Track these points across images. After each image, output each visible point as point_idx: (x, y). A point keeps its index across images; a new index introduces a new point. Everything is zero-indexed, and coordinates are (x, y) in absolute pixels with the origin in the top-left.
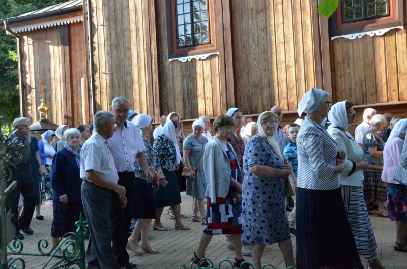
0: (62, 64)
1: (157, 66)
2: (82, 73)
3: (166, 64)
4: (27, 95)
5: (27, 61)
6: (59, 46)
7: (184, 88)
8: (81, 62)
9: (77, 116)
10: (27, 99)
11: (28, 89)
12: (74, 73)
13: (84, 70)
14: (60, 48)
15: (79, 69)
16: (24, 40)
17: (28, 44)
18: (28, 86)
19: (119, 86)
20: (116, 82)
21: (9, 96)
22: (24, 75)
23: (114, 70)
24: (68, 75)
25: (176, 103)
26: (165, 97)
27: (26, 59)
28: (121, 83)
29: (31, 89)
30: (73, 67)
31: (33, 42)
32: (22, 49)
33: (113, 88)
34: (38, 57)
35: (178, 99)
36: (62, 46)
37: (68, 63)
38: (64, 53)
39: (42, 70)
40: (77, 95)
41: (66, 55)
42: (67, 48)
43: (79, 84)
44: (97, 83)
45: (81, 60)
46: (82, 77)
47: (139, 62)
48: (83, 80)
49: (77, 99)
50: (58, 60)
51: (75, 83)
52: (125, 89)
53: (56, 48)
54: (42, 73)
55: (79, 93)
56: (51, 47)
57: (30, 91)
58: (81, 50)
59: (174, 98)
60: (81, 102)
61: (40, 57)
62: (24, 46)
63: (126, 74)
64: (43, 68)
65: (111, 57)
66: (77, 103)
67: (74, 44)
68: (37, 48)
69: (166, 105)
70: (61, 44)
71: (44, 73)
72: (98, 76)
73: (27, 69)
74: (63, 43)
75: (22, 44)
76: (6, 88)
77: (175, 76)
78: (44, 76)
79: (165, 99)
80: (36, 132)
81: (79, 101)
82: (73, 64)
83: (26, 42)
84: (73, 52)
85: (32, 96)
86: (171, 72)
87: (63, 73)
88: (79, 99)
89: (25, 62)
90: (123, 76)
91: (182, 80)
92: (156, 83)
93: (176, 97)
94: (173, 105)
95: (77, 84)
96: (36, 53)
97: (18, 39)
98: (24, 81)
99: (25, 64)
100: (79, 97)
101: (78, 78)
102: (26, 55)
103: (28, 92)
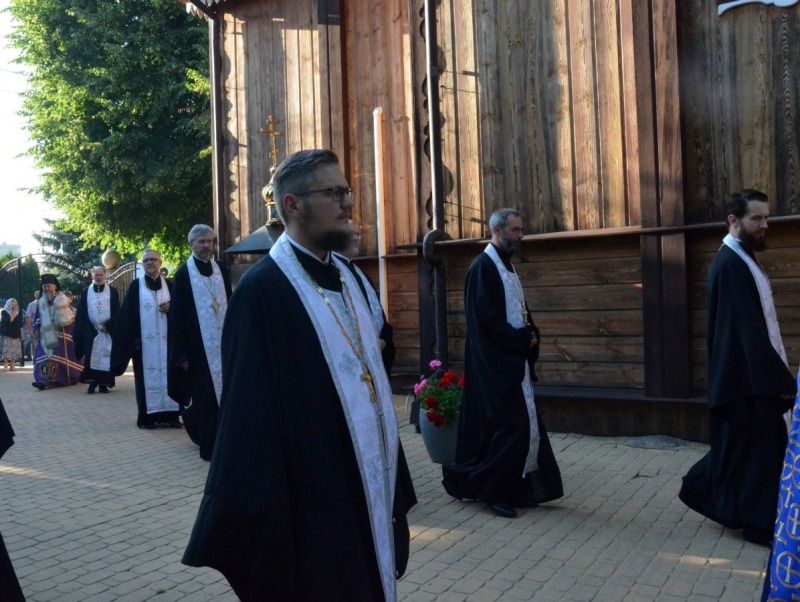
0: (321, 73)
1: (673, 29)
2: (374, 94)
3: (706, 23)
4: (228, 163)
5: (232, 75)
6: (312, 30)
7: (779, 104)
8: (374, 65)
9: (361, 215)
10: (230, 173)
11: (232, 147)
12: (352, 97)
13: (380, 87)
14: (316, 33)
15: (368, 85)
16: (225, 24)
17: (235, 33)
18: (231, 141)
19: (522, 110)
20: (511, 96)
21: (181, 178)
22: (223, 113)
23: (505, 62)
24: (337, 102)
25: (746, 158)
26: (700, 140)
27: (229, 72)
28: (529, 101)
29: (237, 145)
30: (350, 79)
31: (246, 27)
32: (221, 47)
33: (500, 118)
34: (258, 64)
35: (751, 143)
36: (322, 27)
37: (337, 70)
38: (327, 45)
39: (268, 97)
40: (361, 156)
41: (333, 47)
42: (337, 29)
43: (366, 127)
44: (447, 105)
45: (373, 58)
46: (374, 105)
47: (595, 28)
48: (377, 113)
49: (362, 166)
50: (309, 65)
51: (354, 125)
52: (544, 119)
53: (305, 34)
54: (268, 104)
55: (366, 149)
56: (292, 35)
57: (237, 153)
58: (375, 31)
59: (737, 139)
60: (374, 176)
61: (263, 62)
62: (225, 39)
63: (546, 70)
64: (271, 90)
65: (496, 22)
66: (362, 179)
67: (355, 19)
68: (257, 40)
69: (702, 167)
70: (320, 23)
71: (273, 103)
72: (450, 84)
73: (231, 97)
74: (324, 20)
75: (221, 35)
76: (176, 161)
77: (743, 59)
78: (273, 110)
79: (698, 145)
80: (248, 257)
81: (367, 175)
82: (351, 73)
83: (230, 28)
84: (350, 42)
85: (240, 165)
86: (726, 49)
87: (322, 98)
88: (367, 167)
89: (226, 78)
90: (537, 77)
91: (776, 75)
92: (669, 92)
93: (745, 137)
94: (731, 165)
95: (360, 125)
96: (254, 53)
97: (211, 22)
98: (223, 127)
99: (227, 84)
100: (367, 161)
101: (365, 109)
102: (229, 62)
103: (231, 154)
